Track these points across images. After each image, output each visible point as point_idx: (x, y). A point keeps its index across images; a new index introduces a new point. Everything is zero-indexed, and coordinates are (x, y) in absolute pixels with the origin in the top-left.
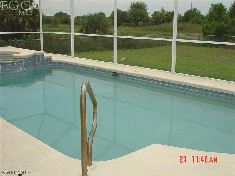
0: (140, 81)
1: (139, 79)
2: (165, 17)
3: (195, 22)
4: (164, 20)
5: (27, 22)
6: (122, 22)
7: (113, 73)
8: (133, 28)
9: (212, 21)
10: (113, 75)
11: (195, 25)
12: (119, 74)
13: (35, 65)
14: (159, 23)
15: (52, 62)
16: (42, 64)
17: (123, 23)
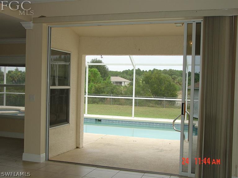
2: (20, 76)
4: (19, 79)
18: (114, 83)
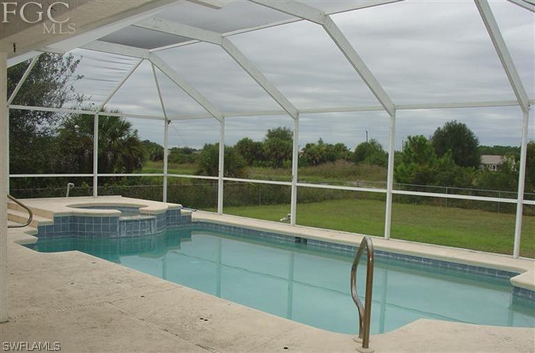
0: (342, 250)
1: (339, 248)
2: (325, 152)
3: (374, 163)
4: (323, 157)
5: (120, 158)
6: (253, 159)
7: (297, 238)
8: (274, 171)
9: (409, 162)
10: (296, 242)
11: (375, 167)
12: (305, 240)
13: (168, 225)
14: (314, 162)
15: (193, 221)
16: (178, 224)
17: (255, 162)
18: (494, 167)
